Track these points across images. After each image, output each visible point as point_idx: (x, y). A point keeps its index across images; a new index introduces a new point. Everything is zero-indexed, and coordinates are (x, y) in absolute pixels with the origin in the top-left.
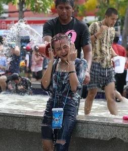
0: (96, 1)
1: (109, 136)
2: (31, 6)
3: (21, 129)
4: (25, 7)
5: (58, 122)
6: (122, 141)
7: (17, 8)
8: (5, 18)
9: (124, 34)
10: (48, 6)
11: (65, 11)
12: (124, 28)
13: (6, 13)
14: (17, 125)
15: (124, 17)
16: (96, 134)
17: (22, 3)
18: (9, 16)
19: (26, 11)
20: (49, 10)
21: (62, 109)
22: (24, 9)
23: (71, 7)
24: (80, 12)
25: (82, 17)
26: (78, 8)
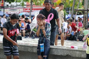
0: (61, 1)
1: (65, 54)
2: (35, 3)
3: (31, 51)
4: (33, 3)
5: (42, 49)
6: (71, 56)
7: (30, 4)
8: (25, 8)
9: (72, 14)
10: (42, 3)
11: (48, 6)
12: (72, 12)
13: (25, 6)
14: (29, 50)
15: (72, 7)
16: (60, 53)
17: (32, 2)
18: (27, 7)
19: (34, 5)
20: (42, 4)
21: (43, 44)
22: (32, 4)
23: (50, 4)
24: (55, 5)
25: (55, 7)
26: (54, 4)
